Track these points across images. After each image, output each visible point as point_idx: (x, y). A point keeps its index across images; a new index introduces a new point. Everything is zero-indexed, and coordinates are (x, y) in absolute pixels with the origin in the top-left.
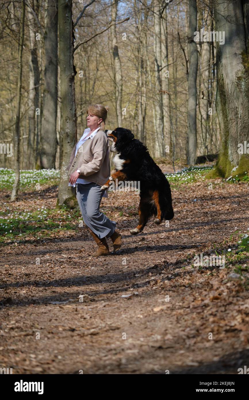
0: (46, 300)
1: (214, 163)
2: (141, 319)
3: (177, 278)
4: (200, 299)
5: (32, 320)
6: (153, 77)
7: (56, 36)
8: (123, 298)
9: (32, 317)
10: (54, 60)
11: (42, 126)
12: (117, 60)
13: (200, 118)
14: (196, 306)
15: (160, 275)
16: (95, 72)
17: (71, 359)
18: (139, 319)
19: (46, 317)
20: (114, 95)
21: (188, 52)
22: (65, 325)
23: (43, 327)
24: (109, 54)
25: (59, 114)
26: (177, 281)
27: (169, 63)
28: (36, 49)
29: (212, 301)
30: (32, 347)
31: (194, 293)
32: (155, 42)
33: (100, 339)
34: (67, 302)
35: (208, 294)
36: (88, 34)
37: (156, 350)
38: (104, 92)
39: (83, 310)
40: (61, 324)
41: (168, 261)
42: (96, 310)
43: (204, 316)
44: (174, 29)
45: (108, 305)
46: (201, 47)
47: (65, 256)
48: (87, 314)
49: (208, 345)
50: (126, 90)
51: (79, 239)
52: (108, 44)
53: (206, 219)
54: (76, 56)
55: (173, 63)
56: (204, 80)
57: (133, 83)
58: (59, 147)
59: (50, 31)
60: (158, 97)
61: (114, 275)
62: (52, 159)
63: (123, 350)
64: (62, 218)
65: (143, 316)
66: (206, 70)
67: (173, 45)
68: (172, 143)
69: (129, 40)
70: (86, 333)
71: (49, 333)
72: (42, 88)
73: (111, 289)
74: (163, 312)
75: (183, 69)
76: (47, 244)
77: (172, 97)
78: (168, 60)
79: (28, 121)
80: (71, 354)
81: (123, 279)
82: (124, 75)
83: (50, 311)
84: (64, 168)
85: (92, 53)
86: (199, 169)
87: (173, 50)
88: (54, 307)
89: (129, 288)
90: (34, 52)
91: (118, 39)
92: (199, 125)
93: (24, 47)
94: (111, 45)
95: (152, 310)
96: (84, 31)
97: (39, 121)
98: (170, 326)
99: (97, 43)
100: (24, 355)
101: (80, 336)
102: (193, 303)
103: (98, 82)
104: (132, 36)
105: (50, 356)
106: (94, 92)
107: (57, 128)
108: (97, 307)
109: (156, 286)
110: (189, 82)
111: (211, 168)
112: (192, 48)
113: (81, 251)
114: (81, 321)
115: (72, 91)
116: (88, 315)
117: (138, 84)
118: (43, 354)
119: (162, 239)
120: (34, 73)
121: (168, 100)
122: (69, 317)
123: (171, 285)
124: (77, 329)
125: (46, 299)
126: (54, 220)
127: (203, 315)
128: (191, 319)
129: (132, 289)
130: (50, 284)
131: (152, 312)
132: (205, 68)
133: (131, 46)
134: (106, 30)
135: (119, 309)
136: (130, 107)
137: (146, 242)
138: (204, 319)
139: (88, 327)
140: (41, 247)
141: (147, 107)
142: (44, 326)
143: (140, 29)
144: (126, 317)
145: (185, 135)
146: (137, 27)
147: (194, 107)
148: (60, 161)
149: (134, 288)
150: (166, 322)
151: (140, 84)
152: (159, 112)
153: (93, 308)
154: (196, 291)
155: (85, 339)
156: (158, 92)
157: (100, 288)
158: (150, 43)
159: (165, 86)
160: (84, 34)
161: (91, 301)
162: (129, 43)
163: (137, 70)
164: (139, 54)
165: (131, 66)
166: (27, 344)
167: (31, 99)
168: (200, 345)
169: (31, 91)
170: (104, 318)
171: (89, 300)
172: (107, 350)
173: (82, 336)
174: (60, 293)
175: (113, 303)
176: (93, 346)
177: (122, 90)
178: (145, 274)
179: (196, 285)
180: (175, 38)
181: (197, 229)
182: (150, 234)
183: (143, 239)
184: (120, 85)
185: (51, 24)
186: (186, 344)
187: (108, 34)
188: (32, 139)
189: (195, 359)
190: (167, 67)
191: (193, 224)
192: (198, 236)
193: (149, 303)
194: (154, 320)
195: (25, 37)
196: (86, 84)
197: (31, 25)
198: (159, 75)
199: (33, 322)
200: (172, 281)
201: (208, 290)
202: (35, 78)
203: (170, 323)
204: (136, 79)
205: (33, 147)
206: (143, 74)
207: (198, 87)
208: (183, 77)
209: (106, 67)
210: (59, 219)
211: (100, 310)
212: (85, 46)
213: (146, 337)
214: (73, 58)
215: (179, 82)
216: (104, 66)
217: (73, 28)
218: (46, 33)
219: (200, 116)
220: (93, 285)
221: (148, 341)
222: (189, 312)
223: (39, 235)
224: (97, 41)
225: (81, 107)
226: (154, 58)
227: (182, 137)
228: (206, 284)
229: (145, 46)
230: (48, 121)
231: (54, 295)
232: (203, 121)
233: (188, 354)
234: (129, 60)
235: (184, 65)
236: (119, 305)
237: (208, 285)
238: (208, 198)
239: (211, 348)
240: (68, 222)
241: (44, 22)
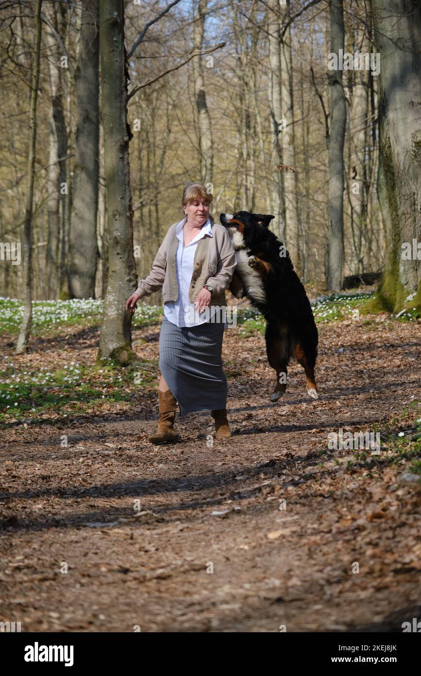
0: (77, 520)
1: (374, 288)
2: (246, 551)
3: (309, 482)
4: (349, 517)
5: (53, 555)
6: (266, 143)
7: (97, 75)
8: (214, 516)
9: (53, 549)
10: (93, 114)
11: (71, 226)
12: (203, 115)
13: (349, 212)
14: (342, 529)
15: (279, 476)
16: (165, 135)
17: (123, 621)
18: (242, 552)
19: (78, 550)
20: (199, 174)
21: (329, 100)
22: (112, 562)
23: (72, 566)
24: (188, 104)
25: (101, 206)
26: (309, 487)
27: (296, 120)
28: (61, 96)
29: (371, 521)
30: (53, 600)
31: (339, 507)
32: (270, 84)
33: (173, 585)
34: (116, 523)
35: (364, 509)
36: (152, 71)
37: (272, 604)
38: (180, 168)
39: (143, 537)
40: (105, 561)
41: (293, 453)
42: (167, 537)
43: (357, 547)
44: (303, 62)
45: (187, 528)
46: (351, 91)
47: (111, 445)
48: (150, 543)
49: (363, 595)
50: (219, 165)
51: (136, 416)
52: (188, 87)
53: (360, 382)
54: (131, 109)
55: (303, 119)
56: (356, 147)
57: (232, 154)
58: (101, 261)
59: (85, 65)
60: (276, 177)
61: (198, 477)
62: (89, 281)
63: (214, 604)
64: (106, 381)
65: (249, 547)
66: (359, 131)
67: (302, 90)
68: (301, 254)
69: (225, 80)
70: (148, 575)
71: (84, 576)
72: (70, 163)
73: (194, 502)
74: (284, 540)
75: (319, 130)
76: (79, 426)
77: (301, 176)
78: (293, 114)
79: (46, 218)
80: (123, 612)
81: (214, 485)
82: (216, 139)
83: (85, 539)
84: (110, 298)
85: (159, 102)
86: (347, 297)
87: (302, 97)
88: (93, 531)
89: (225, 499)
90: (57, 102)
91: (205, 78)
92: (347, 224)
93: (39, 92)
94: (193, 90)
95: (266, 536)
96: (145, 67)
97: (66, 217)
98: (297, 563)
99: (168, 86)
100: (39, 614)
101: (137, 581)
102: (337, 525)
103: (170, 151)
104: (230, 74)
105: (85, 615)
106: (164, 169)
107: (98, 229)
108: (167, 532)
109: (272, 496)
110: (330, 151)
111: (370, 295)
112: (336, 94)
113: (140, 438)
114: (140, 556)
115: (124, 167)
116: (152, 544)
117: (241, 154)
118: (73, 612)
119: (282, 416)
120: (58, 136)
121: (293, 182)
122: (120, 549)
123: (298, 495)
124: (132, 569)
125: (79, 518)
126: (92, 385)
127: (354, 545)
128: (334, 552)
129: (230, 501)
130: (86, 494)
131: (265, 541)
132: (359, 128)
133: (228, 91)
134: (184, 64)
135: (208, 535)
136: (227, 193)
137: (254, 422)
138: (357, 552)
139: (153, 566)
140: (69, 430)
141: (257, 194)
142: (75, 564)
143: (245, 61)
144: (219, 549)
145: (324, 240)
146: (239, 58)
147: (338, 193)
148: (103, 286)
149: (234, 499)
150: (290, 557)
151: (245, 155)
152: (278, 202)
153: (161, 534)
154: (342, 504)
155: (147, 586)
156: (276, 167)
157: (174, 499)
158: (262, 85)
159: (288, 158)
160: (146, 71)
161: (158, 521)
162: (225, 86)
163: (239, 131)
164: (241, 103)
165: (228, 124)
166: (44, 595)
167: (52, 181)
168: (351, 596)
169: (52, 167)
170: (181, 551)
171: (154, 520)
172: (185, 604)
173: (142, 581)
174: (103, 509)
175: (197, 525)
176: (160, 598)
177: (212, 165)
178: (254, 476)
179: (343, 493)
180: (306, 77)
181: (344, 400)
182: (261, 408)
183: (250, 417)
184: (209, 157)
185: (88, 53)
186: (325, 594)
187: (188, 71)
188: (54, 247)
189: (341, 620)
190: (291, 126)
191: (338, 391)
192: (346, 411)
193: (260, 525)
194: (269, 553)
195: (42, 75)
196: (148, 155)
197: (52, 55)
198: (278, 140)
199: (56, 558)
200: (300, 487)
201: (363, 502)
202: (59, 146)
203: (297, 558)
204: (237, 146)
205: (55, 261)
206: (250, 137)
207: (346, 160)
208: (319, 143)
209: (185, 127)
210: (102, 383)
211: (173, 537)
212: (147, 91)
213: (255, 582)
214: (126, 111)
215: (314, 151)
216: (181, 125)
217: (126, 61)
218: (78, 69)
219: (350, 208)
220: (160, 495)
221: (259, 589)
222: (331, 539)
223: (67, 411)
224: (168, 82)
225: (140, 194)
226: (268, 111)
227: (317, 244)
228: (361, 492)
229: (253, 90)
230: (81, 219)
231: (92, 511)
232: (355, 216)
233: (328, 610)
234: (224, 114)
235: (321, 123)
236: (206, 528)
237: (363, 493)
238: (364, 346)
239: (369, 601)
240: (116, 389)
241: (74, 51)
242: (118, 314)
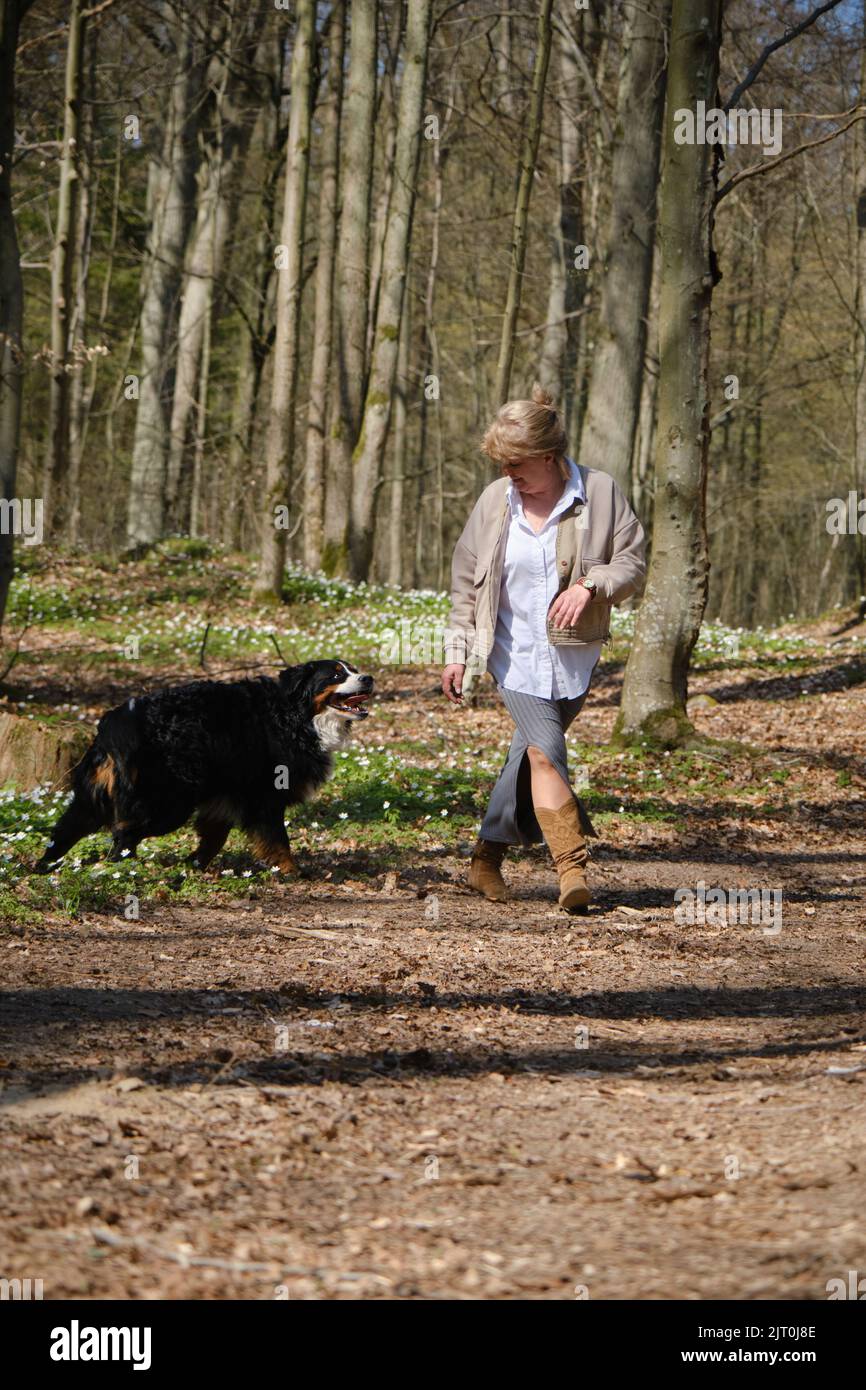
5: (497, 1132)
8: (832, 1074)
9: (499, 1121)
16: (787, 277)
19: (551, 1126)
23: (536, 1158)
25: (645, 417)
28: (581, 184)
30: (491, 1225)
34: (629, 1075)
39: (683, 1108)
42: (732, 1112)
45: (776, 1096)
47: (631, 911)
48: (697, 1122)
54: (722, 218)
64: (629, 777)
71: (557, 1180)
72: (590, 323)
73: (792, 1042)
80: (632, 1262)
83: (564, 1103)
84: (652, 605)
89: (857, 1040)
90: (572, 197)
93: (536, 174)
100: (460, 1253)
101: (666, 1199)
105: (553, 1262)
107: (635, 462)
108: (734, 1101)
115: (698, 338)
116: (702, 1126)
118: (531, 1255)
120: (567, 267)
122: (634, 1130)
125: (555, 1058)
126: (600, 785)
135: (816, 1115)
142: (541, 1153)
144: (838, 1146)
153: (720, 1105)
161: (716, 1078)
166: (475, 1215)
167: (548, 358)
169: (552, 330)
170: (759, 1143)
172: (761, 1257)
175: (796, 1091)
195: (544, 139)
196: (750, 316)
197: (569, 99)
199: (503, 1139)
202: (569, 286)
210: (620, 781)
211: (745, 1113)
214: (712, 224)
218: (619, 131)
230: (603, 438)
236: (814, 1099)
240: (650, 796)
241: (615, 96)
242: (664, 642)
